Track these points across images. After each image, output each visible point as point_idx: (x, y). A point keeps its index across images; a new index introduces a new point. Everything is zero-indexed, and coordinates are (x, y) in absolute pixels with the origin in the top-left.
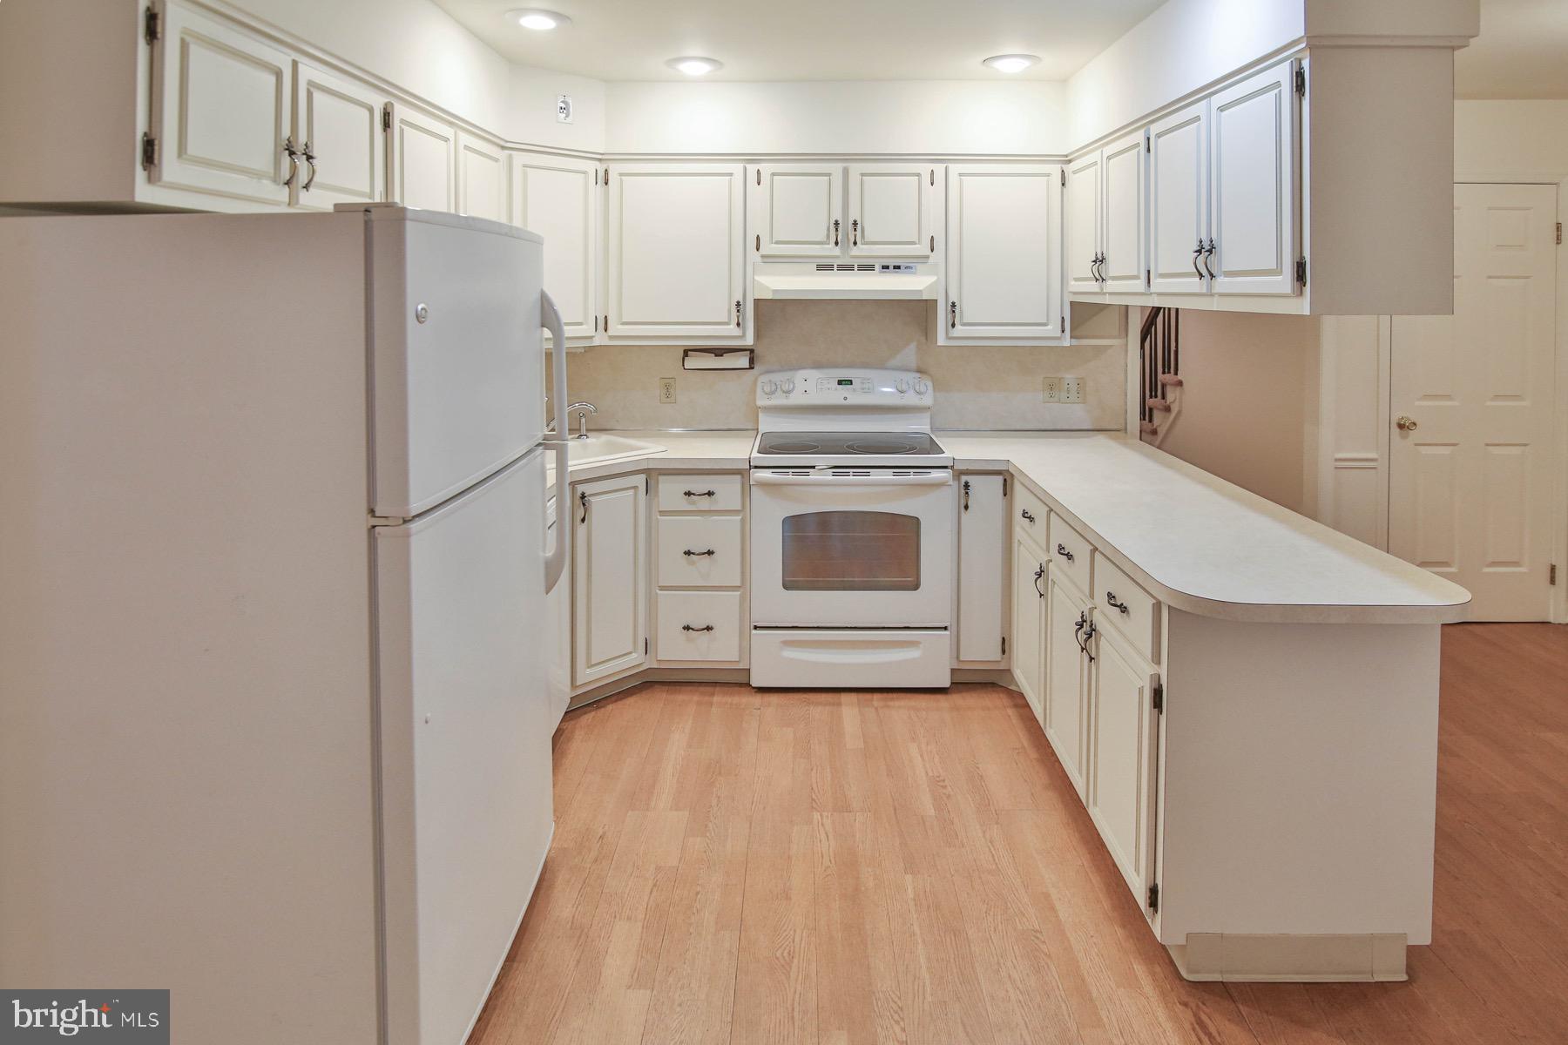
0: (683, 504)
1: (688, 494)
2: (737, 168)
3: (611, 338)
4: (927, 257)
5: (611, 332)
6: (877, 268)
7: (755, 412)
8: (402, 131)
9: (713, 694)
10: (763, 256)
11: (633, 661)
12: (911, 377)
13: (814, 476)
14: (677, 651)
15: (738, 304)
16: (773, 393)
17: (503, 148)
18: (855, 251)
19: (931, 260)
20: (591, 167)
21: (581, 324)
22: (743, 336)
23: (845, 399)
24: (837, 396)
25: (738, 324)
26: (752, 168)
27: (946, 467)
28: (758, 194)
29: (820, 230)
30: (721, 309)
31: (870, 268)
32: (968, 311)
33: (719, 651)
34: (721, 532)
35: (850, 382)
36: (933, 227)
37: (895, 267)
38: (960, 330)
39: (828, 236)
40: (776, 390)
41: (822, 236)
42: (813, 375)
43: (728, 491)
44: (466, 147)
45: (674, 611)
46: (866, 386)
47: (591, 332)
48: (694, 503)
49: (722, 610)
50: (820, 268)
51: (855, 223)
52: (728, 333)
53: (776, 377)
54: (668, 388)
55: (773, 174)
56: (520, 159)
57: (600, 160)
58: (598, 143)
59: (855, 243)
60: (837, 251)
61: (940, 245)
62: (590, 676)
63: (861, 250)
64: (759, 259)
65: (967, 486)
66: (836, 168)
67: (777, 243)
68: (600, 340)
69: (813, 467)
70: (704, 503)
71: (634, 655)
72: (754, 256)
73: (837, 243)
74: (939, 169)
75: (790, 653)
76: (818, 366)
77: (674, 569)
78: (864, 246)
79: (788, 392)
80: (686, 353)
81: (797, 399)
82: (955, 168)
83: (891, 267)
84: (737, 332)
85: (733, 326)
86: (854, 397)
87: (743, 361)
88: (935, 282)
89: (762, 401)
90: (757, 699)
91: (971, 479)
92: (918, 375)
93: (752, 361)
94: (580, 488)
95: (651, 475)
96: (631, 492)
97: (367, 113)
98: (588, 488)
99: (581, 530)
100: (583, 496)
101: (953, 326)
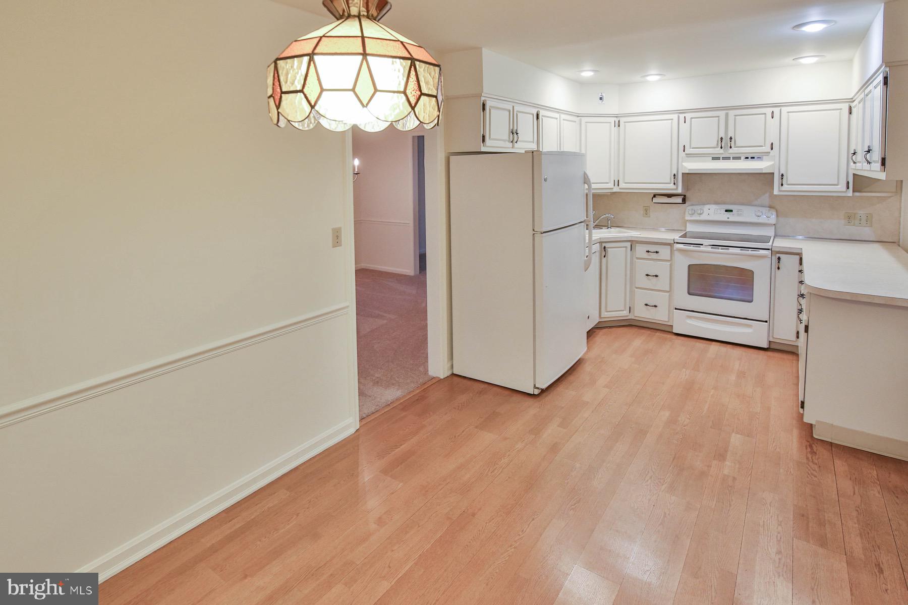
0: (646, 255)
1: (648, 252)
2: (675, 117)
3: (621, 189)
4: (769, 153)
5: (620, 186)
6: (743, 158)
7: (685, 222)
8: (542, 119)
9: (656, 332)
10: (686, 154)
11: (624, 314)
12: (764, 209)
13: (702, 248)
14: (642, 314)
15: (675, 175)
16: (693, 214)
17: (578, 116)
18: (731, 151)
19: (771, 154)
20: (612, 120)
21: (607, 183)
22: (677, 189)
23: (728, 218)
24: (725, 217)
25: (675, 184)
26: (682, 116)
27: (769, 249)
28: (684, 127)
29: (714, 142)
30: (668, 178)
31: (739, 158)
32: (790, 178)
33: (659, 316)
34: (661, 269)
35: (731, 211)
36: (773, 137)
37: (752, 158)
38: (786, 187)
39: (718, 144)
40: (695, 212)
41: (715, 144)
42: (713, 207)
43: (665, 252)
44: (564, 120)
45: (641, 297)
46: (739, 213)
47: (612, 186)
48: (650, 255)
49: (661, 299)
50: (714, 159)
51: (731, 138)
52: (670, 187)
53: (695, 208)
54: (646, 211)
55: (692, 118)
56: (584, 120)
57: (616, 117)
58: (615, 110)
59: (731, 147)
60: (722, 151)
61: (775, 147)
62: (607, 315)
63: (734, 150)
64: (685, 156)
65: (779, 258)
66: (722, 114)
67: (693, 148)
68: (616, 189)
69: (702, 245)
70: (654, 256)
71: (625, 312)
72: (682, 154)
73: (721, 148)
74: (776, 110)
75: (689, 321)
76: (716, 203)
77: (642, 281)
78: (736, 149)
79: (701, 214)
80: (655, 196)
81: (704, 217)
82: (785, 110)
83: (750, 158)
84: (674, 187)
85: (672, 184)
86: (732, 217)
87: (679, 200)
88: (773, 164)
89: (688, 218)
90: (674, 337)
91: (781, 256)
92: (768, 209)
93: (684, 201)
94: (604, 245)
95: (633, 243)
96: (624, 249)
97: (532, 116)
98: (607, 245)
99: (604, 260)
100: (605, 248)
101: (782, 185)
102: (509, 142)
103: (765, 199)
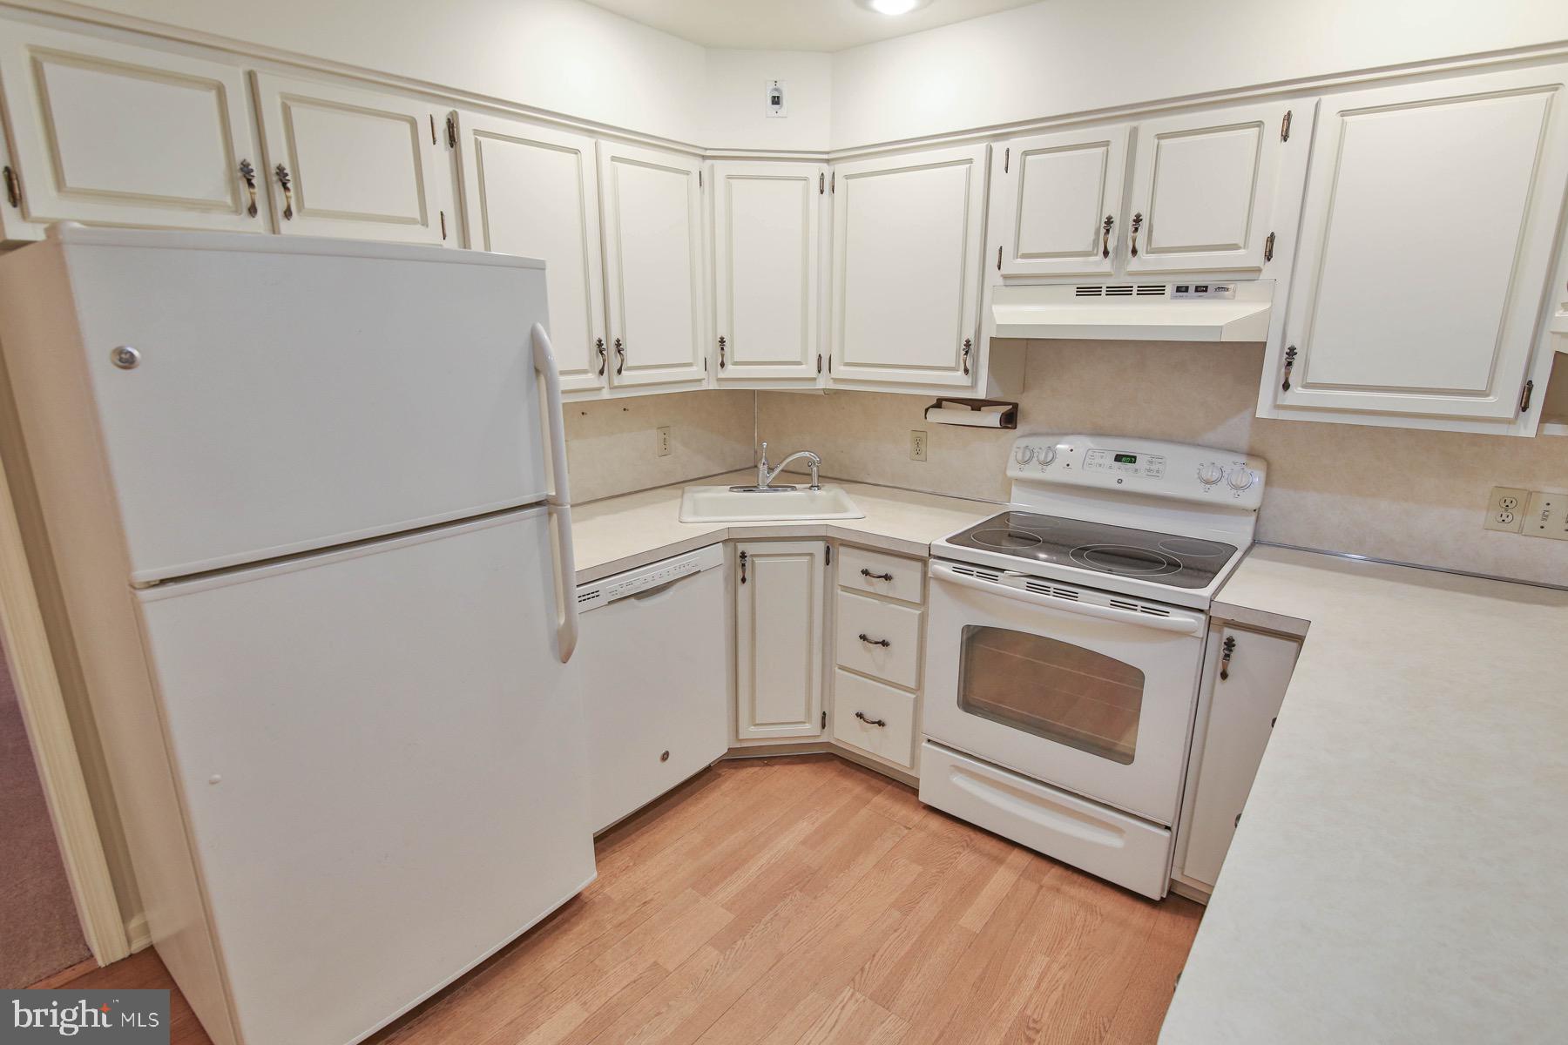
0: (861, 582)
1: (865, 573)
2: (977, 151)
3: (836, 380)
4: (1259, 270)
5: (834, 375)
6: (1169, 290)
7: (1008, 484)
8: (478, 146)
10: (1005, 277)
11: (806, 730)
12: (1228, 462)
13: (1000, 584)
15: (968, 344)
16: (1027, 462)
17: (704, 157)
18: (1134, 264)
19: (1264, 276)
20: (813, 171)
21: (799, 363)
22: (974, 386)
23: (1120, 481)
24: (1109, 475)
25: (966, 371)
26: (999, 148)
27: (1200, 610)
28: (1004, 184)
29: (1084, 233)
30: (949, 352)
31: (1158, 290)
32: (1319, 363)
35: (1132, 459)
36: (1275, 216)
37: (1198, 289)
38: (1297, 395)
39: (1096, 242)
40: (1031, 458)
41: (1086, 245)
42: (1084, 444)
43: (908, 579)
44: (614, 159)
46: (1154, 467)
47: (813, 373)
48: (870, 584)
50: (1083, 291)
51: (1138, 220)
52: (955, 381)
53: (1034, 442)
54: (919, 441)
55: (1026, 153)
56: (722, 168)
57: (827, 161)
58: (819, 140)
59: (1134, 252)
60: (1106, 265)
61: (1282, 249)
62: (755, 734)
63: (1146, 262)
64: (1000, 281)
65: (1229, 644)
66: (1119, 132)
67: (1025, 256)
68: (823, 383)
69: (1004, 571)
70: (881, 586)
71: (807, 727)
72: (994, 276)
73: (1106, 253)
74: (1302, 108)
75: (959, 781)
76: (1098, 432)
78: (1153, 256)
79: (1047, 463)
80: (939, 404)
81: (1054, 473)
82: (1334, 100)
83: (1192, 289)
84: (965, 380)
85: (961, 373)
86: (1133, 480)
87: (992, 417)
88: (1269, 312)
89: (1013, 472)
91: (1239, 637)
92: (1243, 459)
93: (1010, 420)
94: (741, 547)
95: (831, 546)
96: (805, 559)
97: (407, 127)
98: (750, 549)
99: (743, 590)
100: (743, 556)
101: (1286, 386)
102: (237, 211)
103: (1237, 429)
